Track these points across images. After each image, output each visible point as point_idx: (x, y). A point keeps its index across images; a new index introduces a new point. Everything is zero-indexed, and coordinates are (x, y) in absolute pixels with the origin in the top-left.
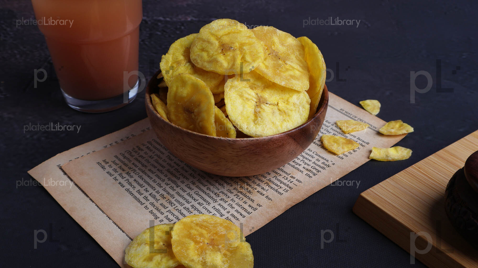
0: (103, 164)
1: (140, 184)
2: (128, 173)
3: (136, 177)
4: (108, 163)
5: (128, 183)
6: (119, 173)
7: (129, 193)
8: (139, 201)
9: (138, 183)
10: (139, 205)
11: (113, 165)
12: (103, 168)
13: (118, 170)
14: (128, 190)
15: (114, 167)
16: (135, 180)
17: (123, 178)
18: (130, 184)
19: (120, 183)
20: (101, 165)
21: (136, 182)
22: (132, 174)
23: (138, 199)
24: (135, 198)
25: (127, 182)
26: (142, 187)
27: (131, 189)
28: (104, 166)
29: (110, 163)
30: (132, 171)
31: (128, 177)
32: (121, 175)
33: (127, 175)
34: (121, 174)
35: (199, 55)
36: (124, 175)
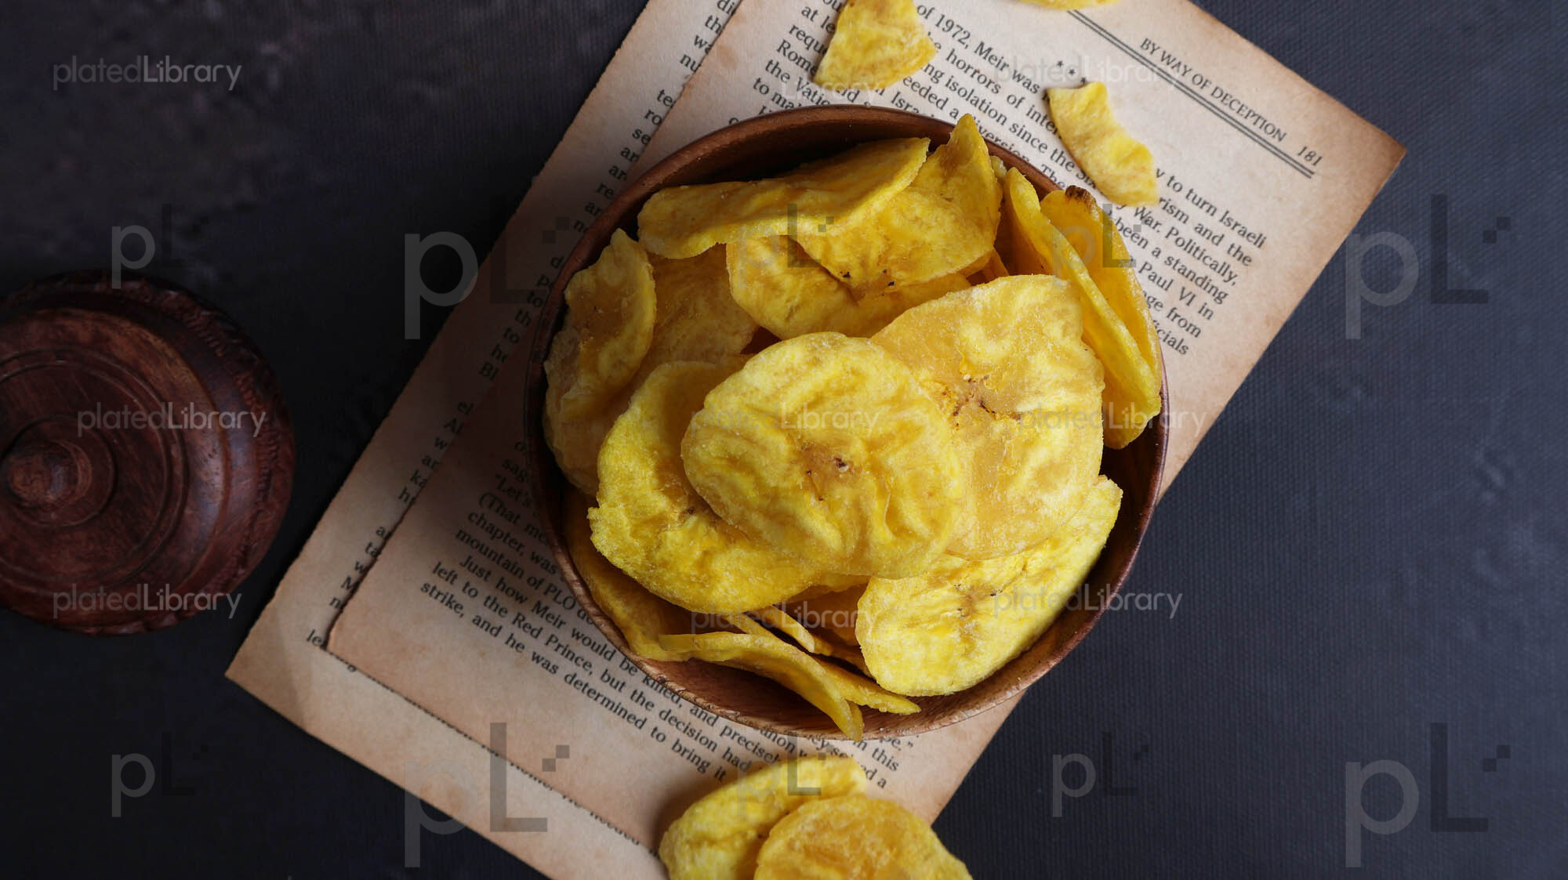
0: (442, 586)
1: (599, 646)
2: (539, 609)
3: (571, 618)
4: (455, 577)
5: (561, 650)
6: (514, 617)
7: (583, 690)
8: (628, 717)
9: (592, 645)
10: (631, 728)
11: (476, 582)
12: (451, 603)
13: (504, 600)
14: (572, 679)
15: (485, 589)
16: (576, 635)
17: (536, 633)
18: (568, 654)
19: (536, 658)
20: (439, 593)
21: (580, 640)
22: (556, 609)
23: (618, 707)
24: (608, 703)
25: (556, 650)
26: (609, 655)
27: (583, 676)
28: (452, 596)
29: (465, 576)
30: (546, 593)
31: (549, 629)
32: (522, 623)
33: (542, 616)
34: (521, 618)
35: (720, 478)
36: (535, 620)
